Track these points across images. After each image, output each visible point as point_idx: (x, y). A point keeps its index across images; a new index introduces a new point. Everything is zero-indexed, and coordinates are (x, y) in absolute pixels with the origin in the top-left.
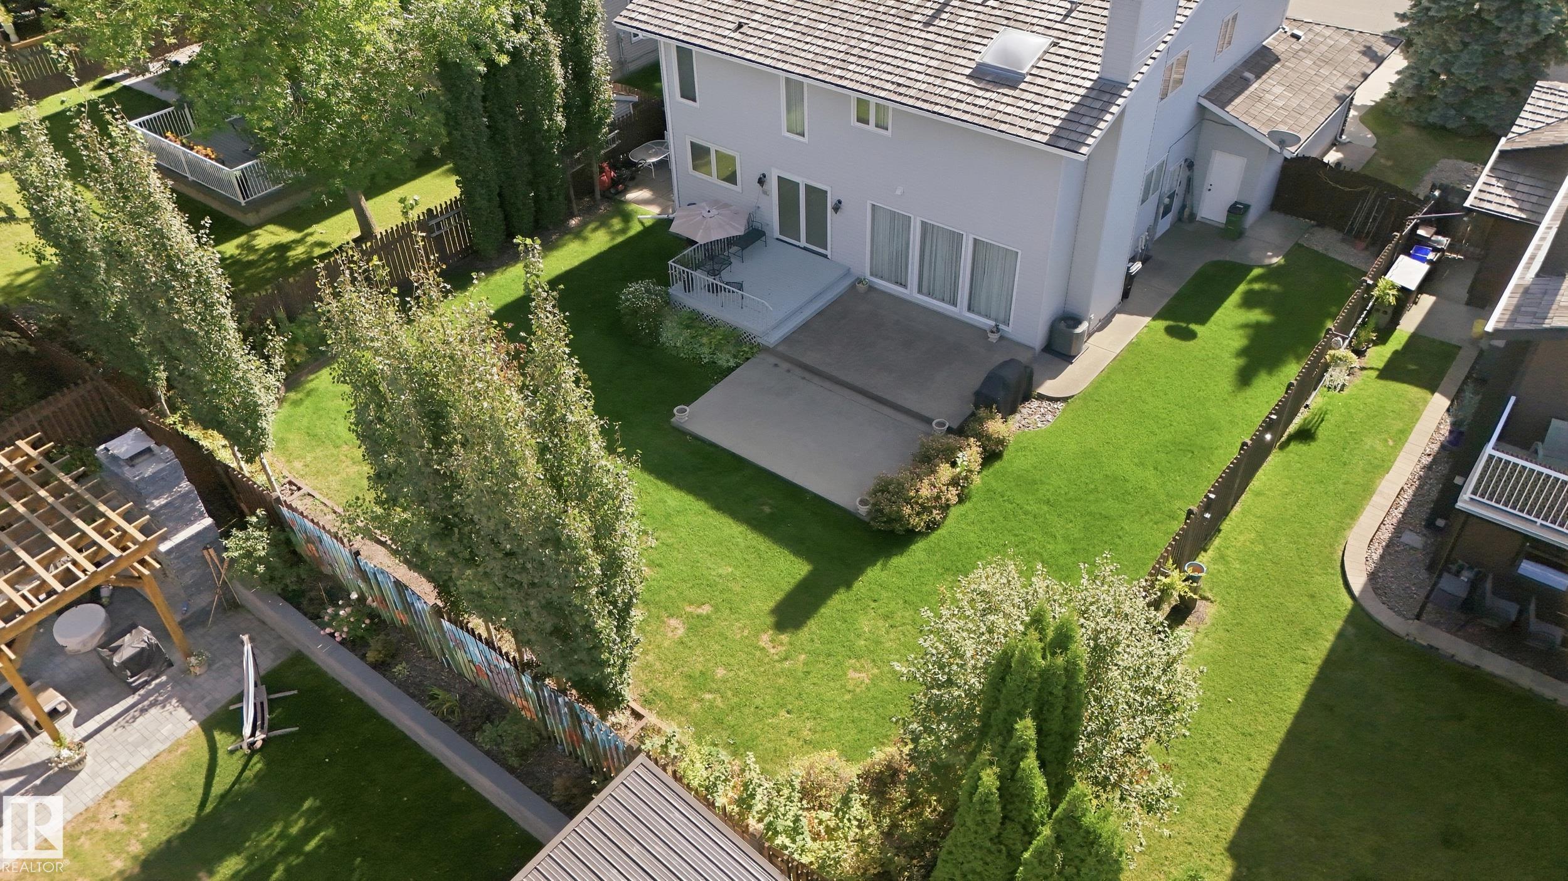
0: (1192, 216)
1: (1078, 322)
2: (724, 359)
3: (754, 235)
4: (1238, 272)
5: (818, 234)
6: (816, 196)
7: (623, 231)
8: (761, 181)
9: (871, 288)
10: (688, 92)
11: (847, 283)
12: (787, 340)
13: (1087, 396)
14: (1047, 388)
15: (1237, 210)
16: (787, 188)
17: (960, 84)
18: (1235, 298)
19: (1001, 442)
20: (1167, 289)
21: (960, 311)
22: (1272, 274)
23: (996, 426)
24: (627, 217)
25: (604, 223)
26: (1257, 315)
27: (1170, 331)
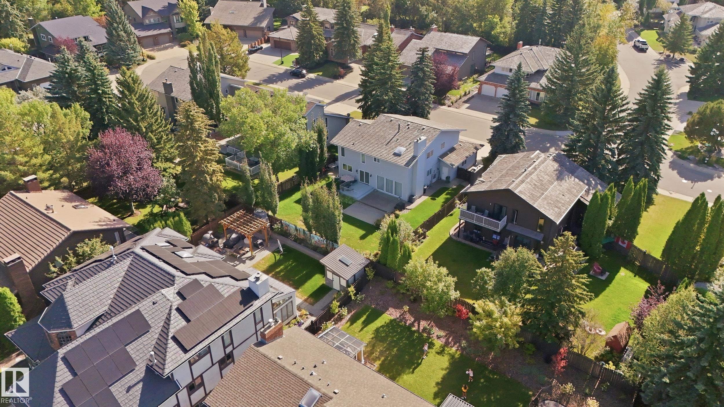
0: (441, 179)
1: (414, 196)
2: (350, 203)
3: (355, 181)
4: (447, 189)
5: (367, 181)
6: (367, 174)
7: (328, 180)
8: (357, 171)
9: (377, 191)
10: (343, 155)
11: (372, 190)
12: (362, 199)
13: (414, 209)
14: (408, 207)
15: (448, 178)
16: (362, 172)
17: (391, 156)
18: (445, 193)
19: (398, 215)
20: (432, 192)
21: (393, 195)
22: (453, 189)
23: (397, 212)
24: (329, 178)
25: (324, 179)
26: (448, 196)
27: (431, 199)
